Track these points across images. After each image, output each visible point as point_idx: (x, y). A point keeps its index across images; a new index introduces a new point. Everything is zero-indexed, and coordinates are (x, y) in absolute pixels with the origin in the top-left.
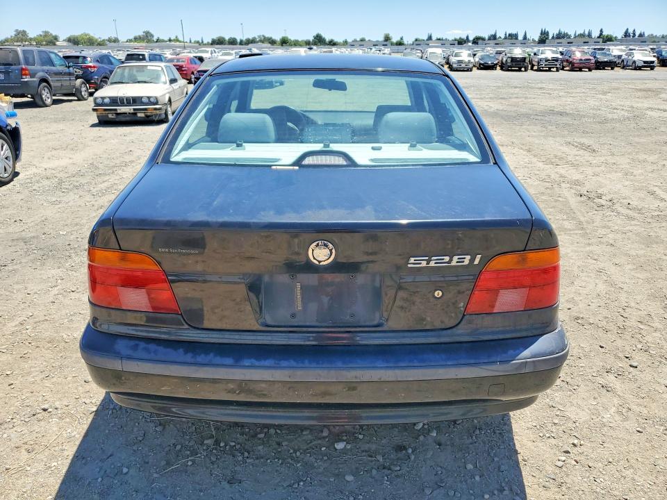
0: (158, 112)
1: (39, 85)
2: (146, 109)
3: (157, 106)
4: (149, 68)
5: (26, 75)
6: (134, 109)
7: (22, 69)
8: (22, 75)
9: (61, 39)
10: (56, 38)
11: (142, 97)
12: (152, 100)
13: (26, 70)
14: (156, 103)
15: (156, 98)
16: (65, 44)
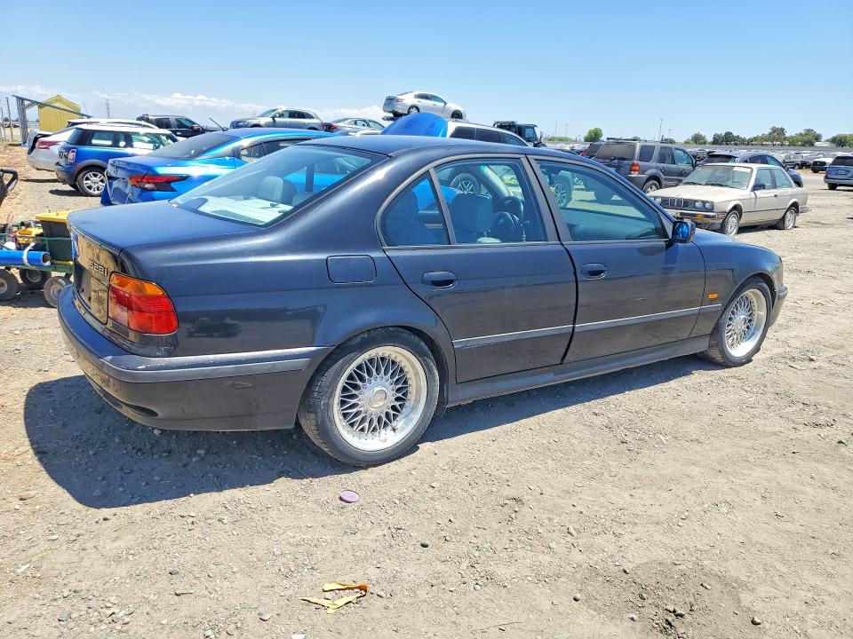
0: (710, 221)
1: (646, 183)
2: (695, 215)
3: (711, 214)
4: (735, 169)
5: (635, 170)
6: (681, 214)
7: (633, 165)
8: (631, 170)
9: (823, 139)
10: (818, 138)
11: (696, 201)
12: (707, 205)
13: (637, 165)
14: (711, 210)
15: (712, 204)
16: (826, 145)
